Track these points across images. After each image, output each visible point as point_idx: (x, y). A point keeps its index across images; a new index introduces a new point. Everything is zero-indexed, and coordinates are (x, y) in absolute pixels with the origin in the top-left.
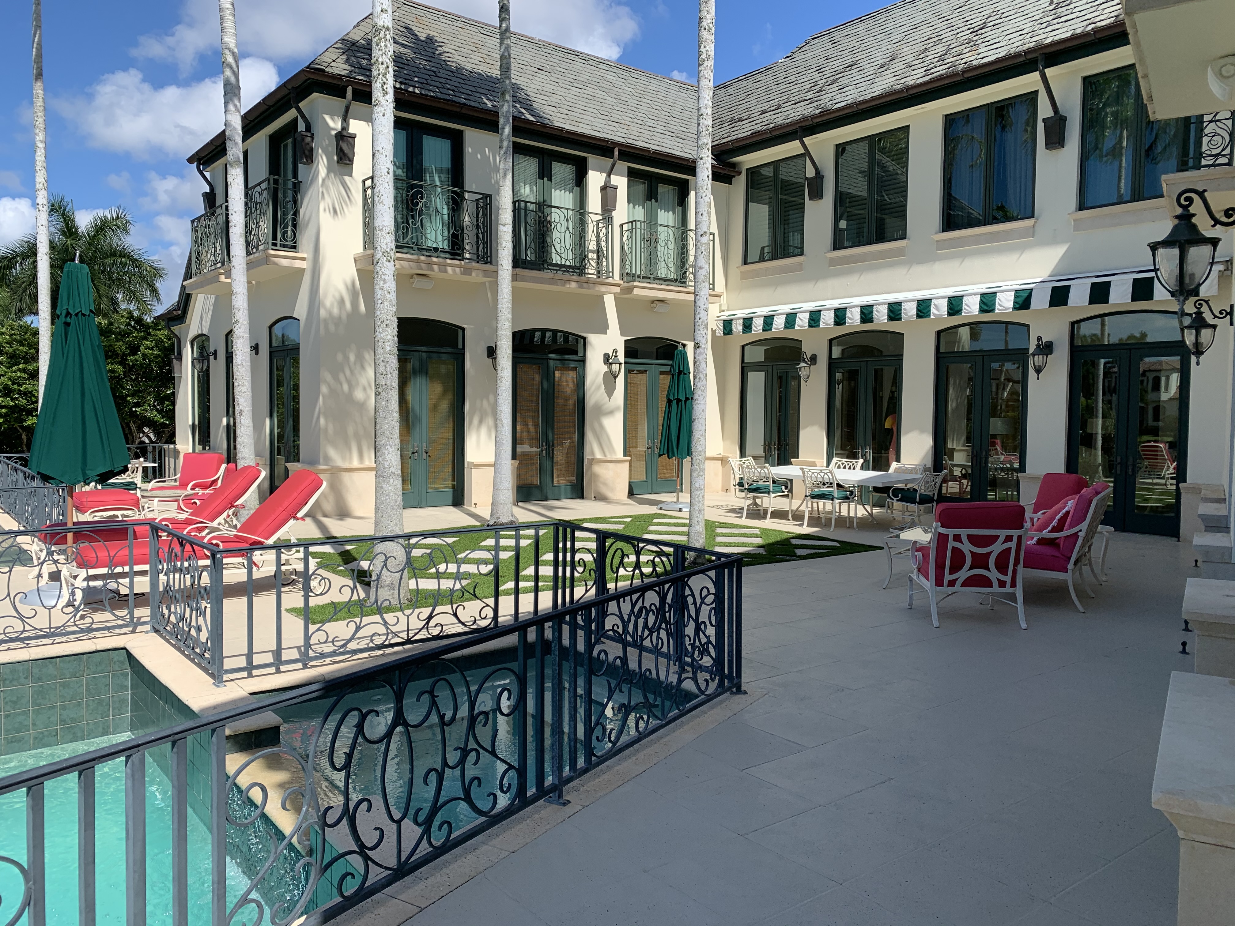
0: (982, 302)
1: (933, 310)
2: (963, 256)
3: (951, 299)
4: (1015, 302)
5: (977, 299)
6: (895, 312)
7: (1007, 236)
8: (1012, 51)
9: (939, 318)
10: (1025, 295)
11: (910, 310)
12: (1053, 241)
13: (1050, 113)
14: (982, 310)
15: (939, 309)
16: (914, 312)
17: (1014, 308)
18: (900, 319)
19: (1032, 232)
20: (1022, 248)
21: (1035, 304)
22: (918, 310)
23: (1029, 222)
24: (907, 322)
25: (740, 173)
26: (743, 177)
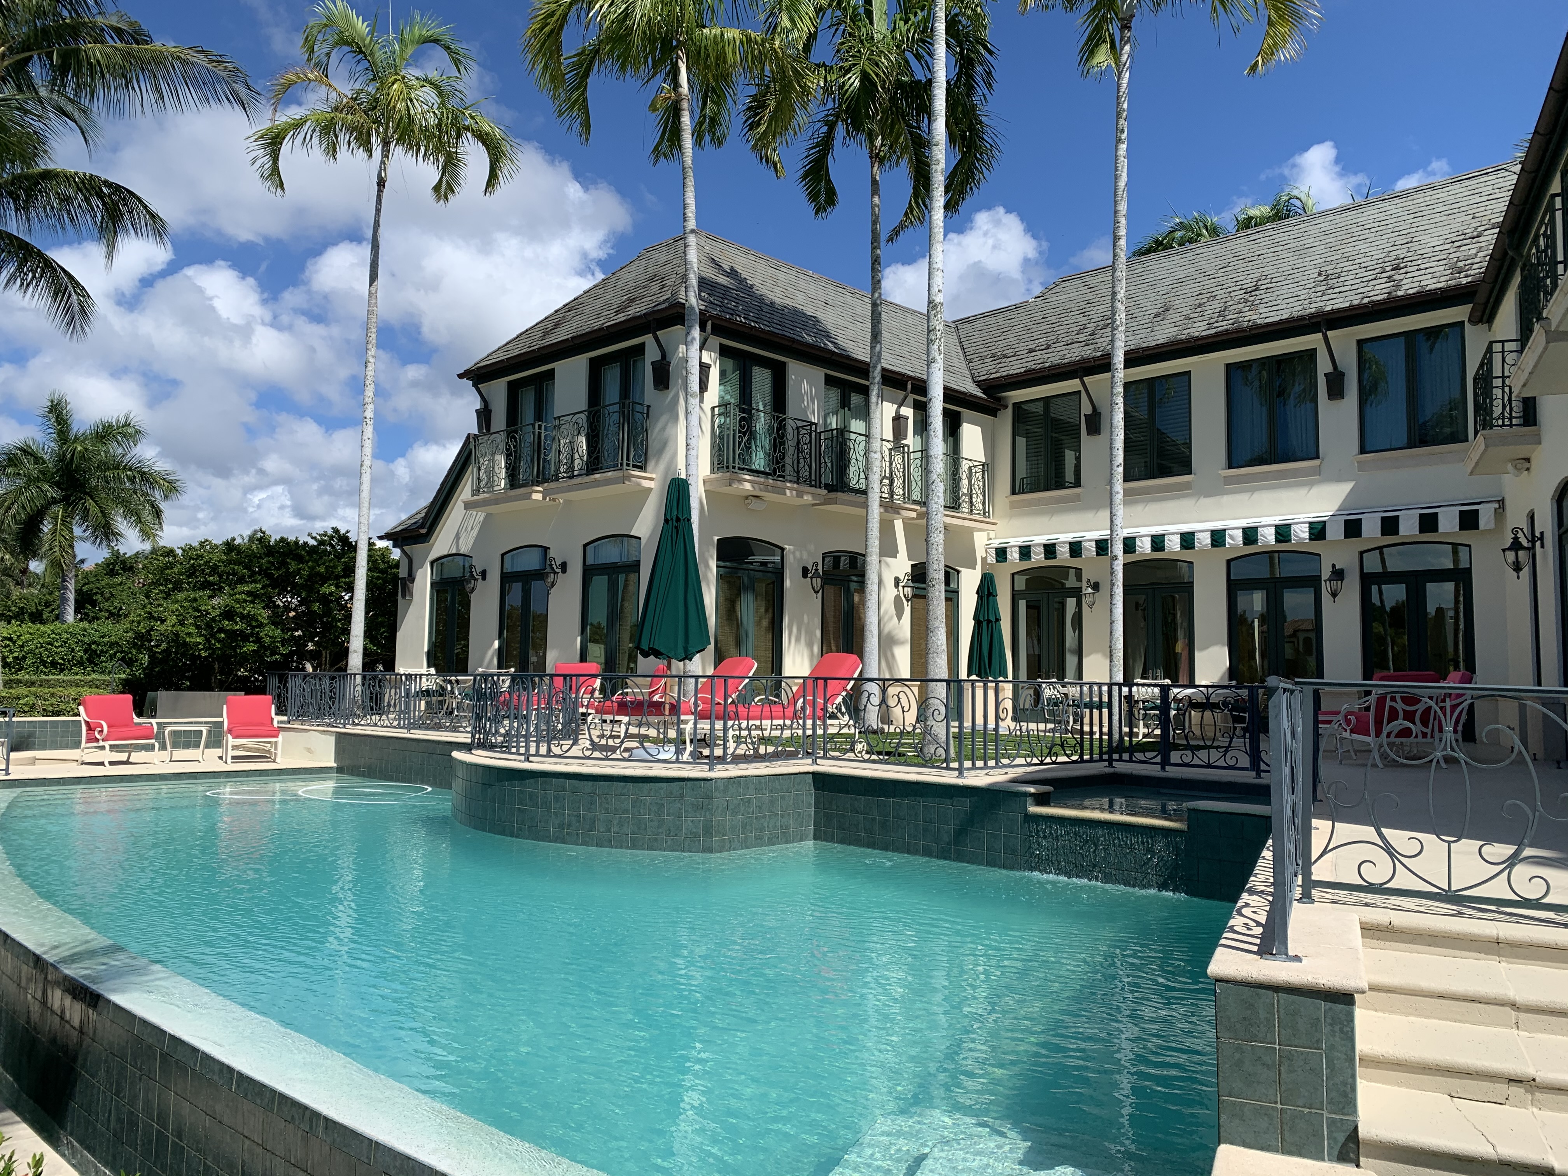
0: (1277, 533)
1: (1228, 540)
2: (1253, 490)
3: (1245, 530)
4: (1310, 534)
5: (1272, 530)
6: (1187, 540)
7: (1295, 474)
8: (1295, 314)
9: (1234, 548)
10: (1320, 527)
11: (1204, 540)
12: (1339, 478)
13: (1329, 369)
14: (1278, 541)
15: (1235, 538)
16: (1209, 541)
17: (1310, 539)
18: (1193, 548)
19: (1318, 471)
20: (1311, 484)
21: (1329, 535)
22: (1212, 540)
23: (1316, 462)
24: (1201, 551)
25: (1006, 407)
26: (1010, 410)
